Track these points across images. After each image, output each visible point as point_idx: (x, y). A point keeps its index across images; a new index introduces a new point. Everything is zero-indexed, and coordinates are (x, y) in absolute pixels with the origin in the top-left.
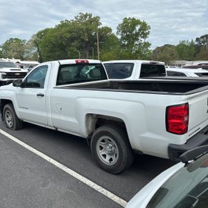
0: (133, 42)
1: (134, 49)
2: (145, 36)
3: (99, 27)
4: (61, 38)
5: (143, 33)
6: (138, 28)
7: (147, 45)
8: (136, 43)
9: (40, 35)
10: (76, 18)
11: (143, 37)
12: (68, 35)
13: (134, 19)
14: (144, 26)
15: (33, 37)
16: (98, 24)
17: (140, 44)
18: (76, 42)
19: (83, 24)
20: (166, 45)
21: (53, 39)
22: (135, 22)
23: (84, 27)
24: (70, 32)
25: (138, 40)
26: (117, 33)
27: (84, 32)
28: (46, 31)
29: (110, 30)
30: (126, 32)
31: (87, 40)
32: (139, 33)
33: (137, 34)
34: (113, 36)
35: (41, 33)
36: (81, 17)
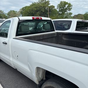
0: (64, 13)
1: (65, 16)
2: (70, 10)
3: (49, 5)
4: (32, 10)
5: (69, 8)
6: (67, 6)
7: (71, 14)
8: (66, 13)
9: (23, 9)
10: (39, 1)
11: (69, 10)
12: (35, 9)
13: (65, 2)
14: (70, 5)
15: (20, 10)
16: (49, 4)
17: (67, 13)
18: (39, 12)
19: (42, 4)
20: (79, 14)
21: (28, 11)
22: (65, 3)
23: (43, 6)
25: (66, 11)
26: (57, 8)
27: (42, 8)
28: (26, 7)
29: (54, 7)
30: (61, 8)
31: (44, 11)
32: (67, 8)
33: (66, 9)
34: (55, 10)
35: (23, 8)
36: (41, 1)
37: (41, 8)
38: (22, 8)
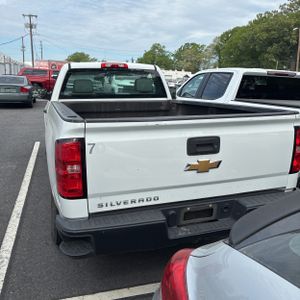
4: (253, 40)
9: (225, 37)
10: (282, 7)
12: (265, 35)
15: (214, 41)
18: (275, 46)
19: (292, 16)
21: (240, 43)
23: (293, 22)
24: (268, 30)
27: (290, 29)
28: (236, 30)
31: (295, 41)
35: (227, 33)
36: (291, 5)
37: (286, 29)
38: (220, 35)
